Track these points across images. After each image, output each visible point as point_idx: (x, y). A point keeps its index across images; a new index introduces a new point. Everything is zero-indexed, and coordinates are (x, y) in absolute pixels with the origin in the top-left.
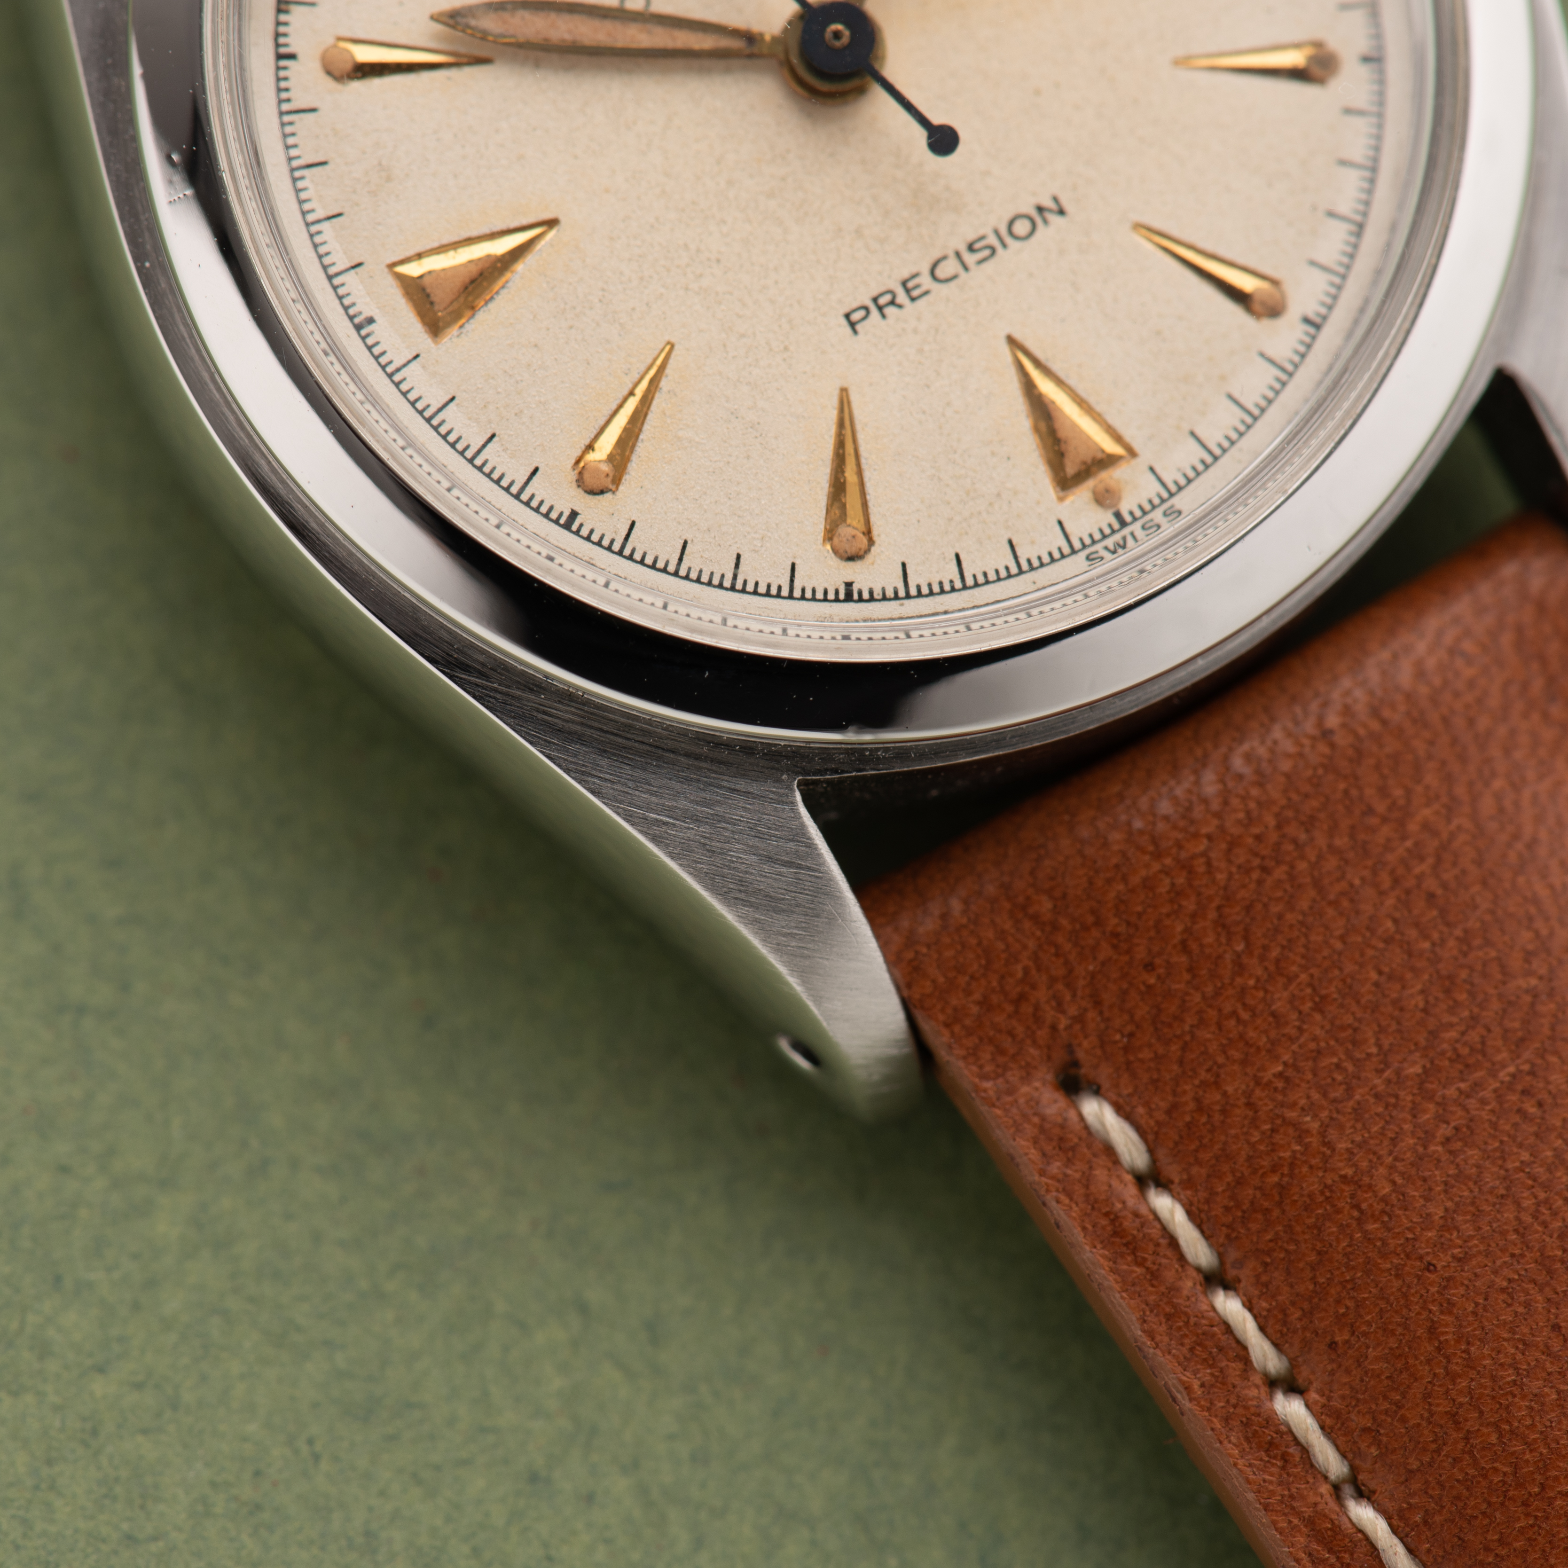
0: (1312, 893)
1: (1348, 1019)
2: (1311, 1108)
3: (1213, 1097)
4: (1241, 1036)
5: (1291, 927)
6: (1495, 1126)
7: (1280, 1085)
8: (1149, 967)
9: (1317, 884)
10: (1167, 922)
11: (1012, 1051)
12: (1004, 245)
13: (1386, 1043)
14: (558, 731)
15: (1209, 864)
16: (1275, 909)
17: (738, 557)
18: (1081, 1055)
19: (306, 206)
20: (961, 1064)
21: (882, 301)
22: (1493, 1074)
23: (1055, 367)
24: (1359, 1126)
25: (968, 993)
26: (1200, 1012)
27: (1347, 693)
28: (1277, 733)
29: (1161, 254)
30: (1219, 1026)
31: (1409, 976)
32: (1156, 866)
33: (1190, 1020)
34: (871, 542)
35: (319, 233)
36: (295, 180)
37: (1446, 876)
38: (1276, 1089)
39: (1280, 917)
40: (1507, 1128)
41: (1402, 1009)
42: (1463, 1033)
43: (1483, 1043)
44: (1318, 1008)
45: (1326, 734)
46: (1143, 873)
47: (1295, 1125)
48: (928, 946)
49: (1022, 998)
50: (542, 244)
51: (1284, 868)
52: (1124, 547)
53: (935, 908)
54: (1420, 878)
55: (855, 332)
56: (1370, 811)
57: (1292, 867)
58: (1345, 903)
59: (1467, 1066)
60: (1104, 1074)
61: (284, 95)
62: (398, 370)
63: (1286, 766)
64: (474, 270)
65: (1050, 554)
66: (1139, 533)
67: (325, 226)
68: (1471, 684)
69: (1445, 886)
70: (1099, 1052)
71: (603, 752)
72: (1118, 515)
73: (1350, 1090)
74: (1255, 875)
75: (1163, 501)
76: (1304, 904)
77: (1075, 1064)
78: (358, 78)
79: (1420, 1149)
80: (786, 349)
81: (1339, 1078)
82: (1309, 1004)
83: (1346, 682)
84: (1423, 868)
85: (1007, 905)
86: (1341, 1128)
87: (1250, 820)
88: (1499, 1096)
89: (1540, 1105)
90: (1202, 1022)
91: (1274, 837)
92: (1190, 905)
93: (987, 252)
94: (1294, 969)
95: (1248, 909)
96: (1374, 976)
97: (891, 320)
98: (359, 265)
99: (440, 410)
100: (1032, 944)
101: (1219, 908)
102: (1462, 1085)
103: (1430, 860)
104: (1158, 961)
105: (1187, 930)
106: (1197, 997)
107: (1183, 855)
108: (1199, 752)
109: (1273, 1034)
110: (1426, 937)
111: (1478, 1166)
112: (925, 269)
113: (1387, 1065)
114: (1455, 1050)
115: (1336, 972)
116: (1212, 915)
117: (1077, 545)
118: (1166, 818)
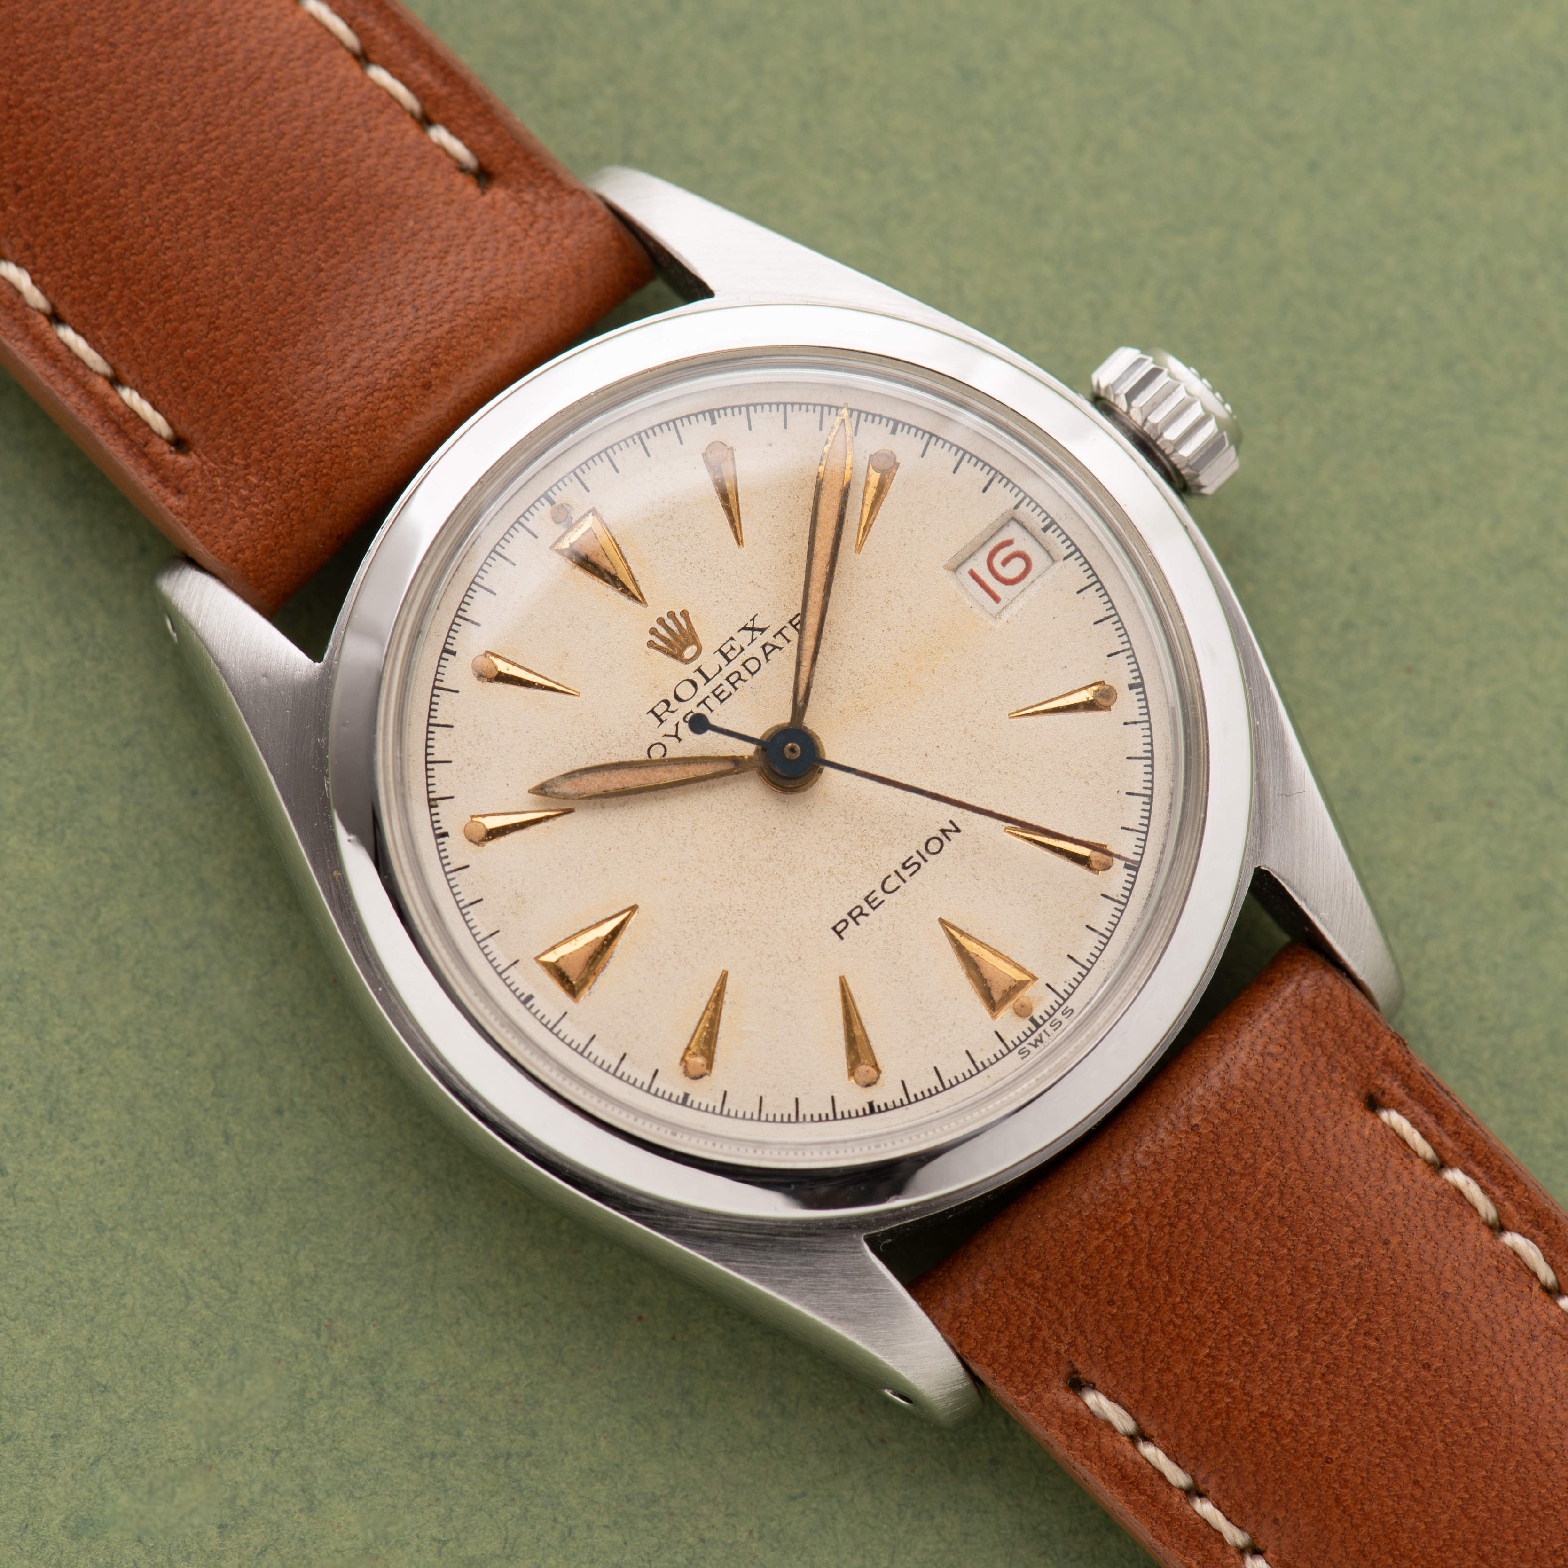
0: (1206, 1234)
1: (1245, 1310)
2: (1233, 1373)
3: (1168, 1377)
4: (1178, 1335)
5: (1196, 1258)
6: (1351, 1360)
7: (1209, 1361)
8: (1111, 1303)
9: (1207, 1227)
10: (1117, 1272)
11: (1034, 1372)
12: (926, 861)
13: (1271, 1320)
14: (704, 1238)
15: (1135, 1228)
16: (1183, 1249)
17: (797, 1100)
18: (1078, 1366)
19: (475, 931)
20: (1003, 1388)
21: (854, 914)
22: (1344, 1326)
23: (973, 934)
24: (1265, 1378)
25: (999, 1341)
26: (1149, 1325)
27: (1201, 1098)
28: (1162, 1134)
29: (1026, 843)
30: (1163, 1331)
31: (1278, 1273)
32: (1103, 1237)
33: (1144, 1331)
34: (879, 1071)
35: (486, 946)
36: (463, 915)
37: (1288, 1204)
38: (1207, 1365)
39: (1188, 1253)
40: (1360, 1359)
41: (1277, 1297)
42: (1319, 1304)
43: (1333, 1307)
44: (1223, 1307)
45: (1194, 1128)
46: (1095, 1243)
47: (1224, 1385)
48: (967, 1317)
49: (1034, 1337)
50: (630, 923)
51: (1185, 1221)
52: (1041, 1041)
53: (966, 1292)
54: (1272, 1208)
55: (842, 938)
56: (1232, 1172)
57: (1189, 1220)
58: (1228, 1236)
59: (1326, 1324)
60: (1095, 1375)
61: (445, 861)
62: (555, 1025)
63: (1172, 1154)
64: (590, 951)
65: (995, 1056)
66: (1050, 1030)
67: (489, 942)
68: (1280, 1073)
69: (1288, 1210)
70: (1089, 1362)
71: (736, 1245)
72: (1033, 1020)
73: (1255, 1356)
74: (1166, 1230)
75: (1060, 1005)
76: (1202, 1242)
77: (1076, 1372)
78: (490, 840)
79: (1307, 1385)
80: (800, 958)
81: (1247, 1349)
82: (1218, 1306)
83: (1200, 1091)
84: (1274, 1201)
85: (1013, 1281)
86: (1254, 1381)
87: (1157, 1195)
88: (1351, 1341)
89: (1377, 1339)
90: (1151, 1332)
91: (1174, 1202)
92: (1129, 1258)
93: (916, 867)
94: (1204, 1285)
95: (1167, 1252)
96: (1255, 1278)
97: (862, 925)
98: (516, 962)
99: (587, 1046)
100: (1033, 1302)
101: (1147, 1256)
102: (1325, 1338)
103: (1277, 1195)
104: (1115, 1298)
105: (1129, 1275)
106: (1146, 1316)
107: (1118, 1227)
108: (1115, 1157)
109: (1198, 1330)
110: (1284, 1246)
111: (1346, 1388)
112: (879, 888)
113: (1275, 1335)
114: (1316, 1315)
115: (1231, 1281)
116: (1144, 1261)
117: (1011, 1046)
118: (1104, 1205)
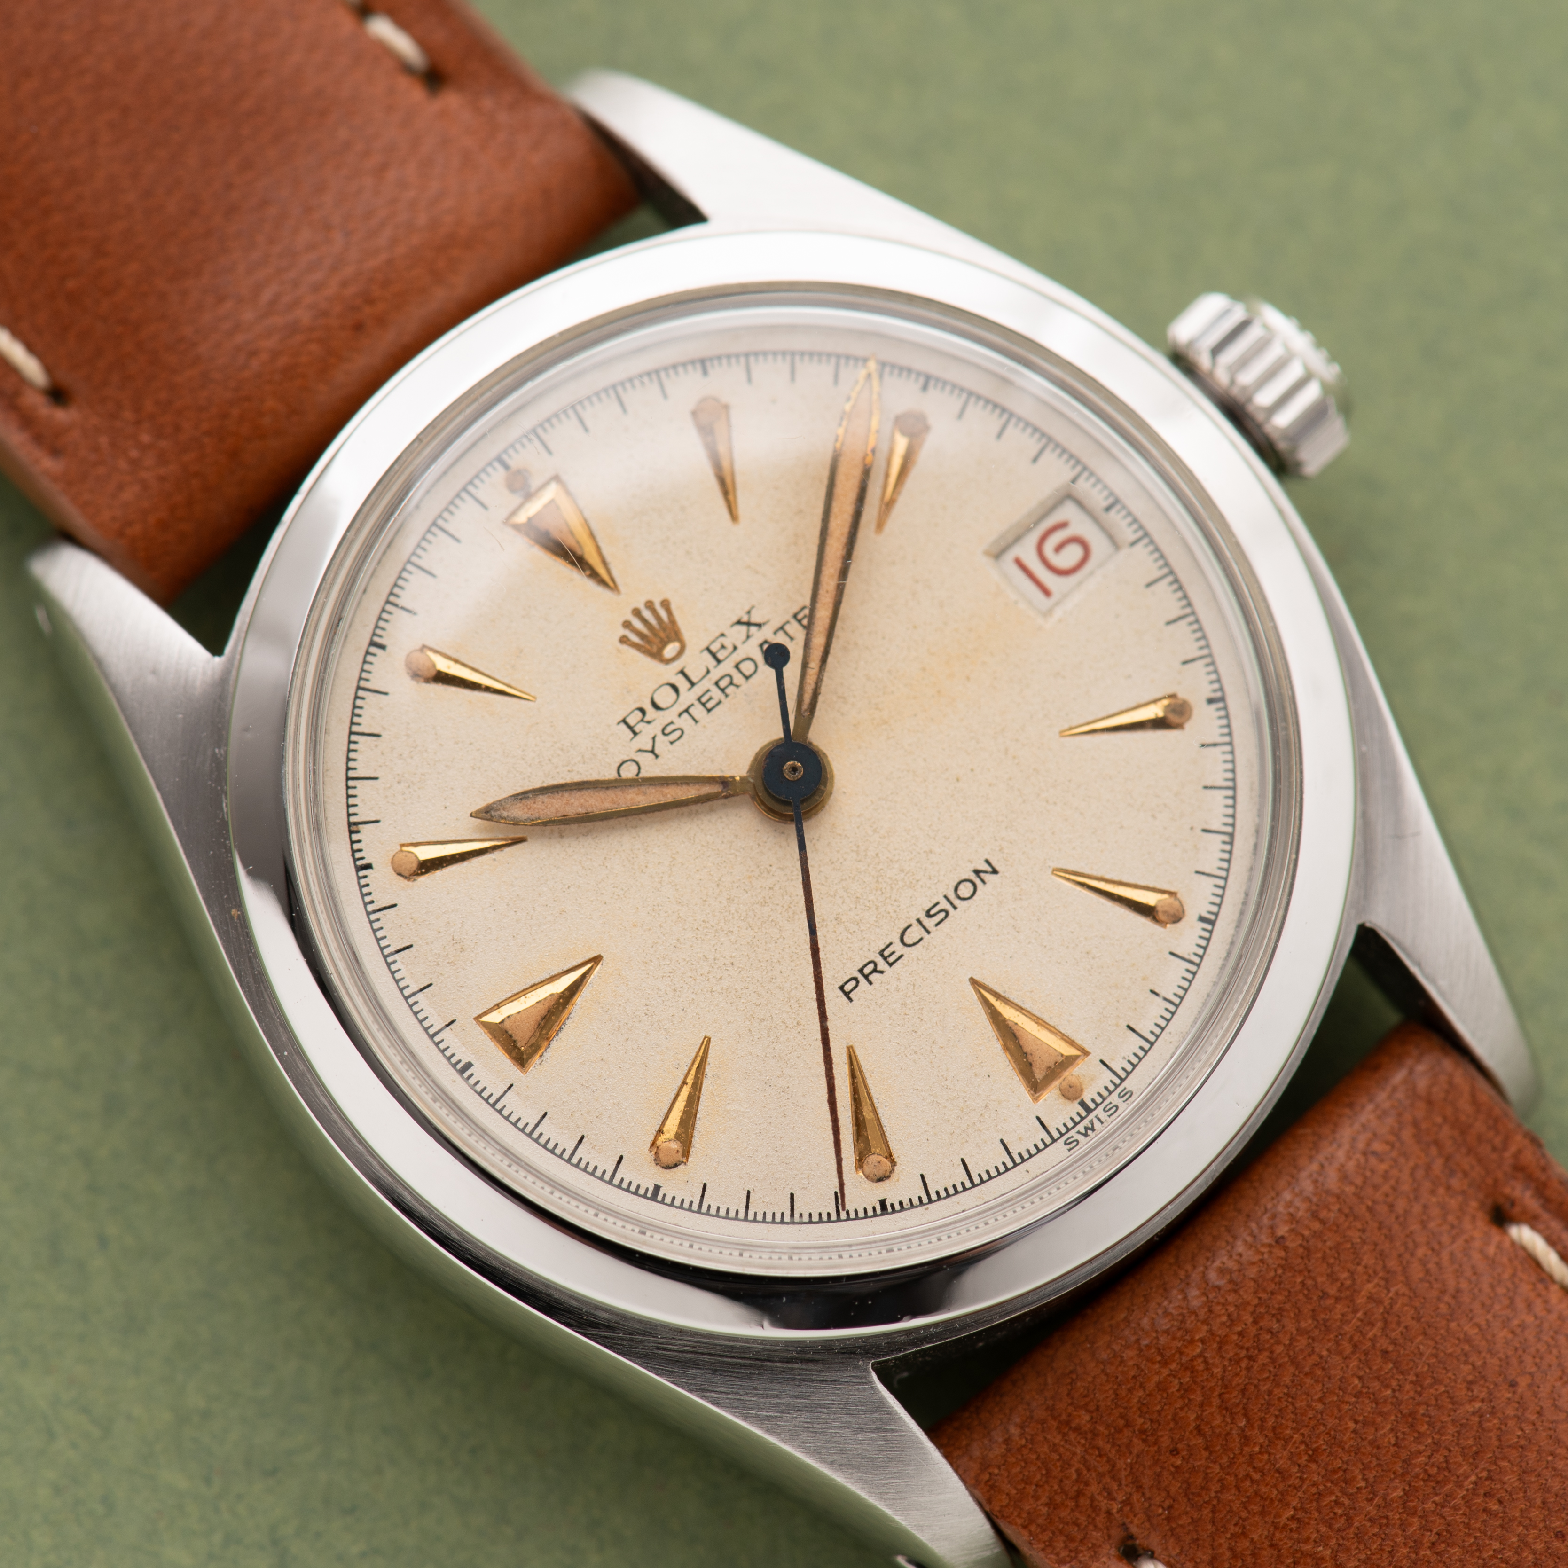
0: (1292, 1369)
1: (1338, 1464)
2: (1322, 1540)
3: (1243, 1545)
4: (1256, 1493)
5: (1279, 1399)
6: (1468, 1526)
7: (1294, 1525)
8: (1175, 1452)
9: (1293, 1361)
10: (1182, 1414)
11: (1079, 1537)
12: (955, 908)
13: (1371, 1476)
14: (677, 1362)
15: (1206, 1362)
16: (1264, 1388)
17: (792, 1195)
18: (1134, 1530)
19: (402, 984)
20: (1042, 1555)
21: (867, 971)
22: (1460, 1486)
23: (1012, 997)
24: (1362, 1547)
25: (1036, 1498)
26: (1220, 1480)
27: (1289, 1204)
28: (1240, 1247)
29: (1079, 889)
30: (1238, 1488)
31: (1379, 1419)
32: (1165, 1372)
33: (1215, 1487)
34: (893, 1163)
35: (416, 1003)
36: (389, 965)
37: (1393, 1335)
38: (1291, 1530)
39: (1270, 1393)
40: (1478, 1525)
41: (1378, 1448)
42: (1430, 1457)
43: (1447, 1462)
44: (1312, 1459)
45: (1279, 1241)
46: (1156, 1379)
47: (1312, 1555)
48: (999, 1467)
49: (1079, 1494)
50: (592, 978)
51: (1266, 1354)
52: (1093, 1129)
53: (998, 1436)
54: (1373, 1340)
55: (851, 1000)
56: (1325, 1295)
57: (1272, 1352)
58: (1319, 1372)
59: (1438, 1482)
60: (1154, 1541)
61: (368, 899)
62: (498, 1100)
63: (1252, 1272)
64: (543, 1010)
65: (1036, 1146)
66: (1103, 1116)
67: (419, 997)
68: (1386, 1176)
69: (1394, 1342)
70: (1147, 1525)
71: (715, 1371)
72: (1083, 1104)
73: (1349, 1520)
74: (1244, 1364)
75: (1117, 1086)
76: (1287, 1380)
77: (1131, 1537)
78: (422, 874)
79: (1413, 1556)
80: (798, 1024)
81: (1340, 1511)
82: (1306, 1458)
83: (1287, 1196)
84: (1375, 1331)
85: (1055, 1424)
86: (1348, 1550)
87: (1232, 1322)
88: (1468, 1502)
89: (1500, 1502)
90: (1224, 1488)
91: (1253, 1330)
92: (1197, 1397)
93: (943, 915)
94: (1288, 1432)
95: (1243, 1391)
96: (1352, 1425)
97: (876, 984)
98: (453, 1022)
99: (537, 1125)
100: (1079, 1450)
101: (1220, 1395)
102: (1436, 1499)
103: (1379, 1324)
104: (1180, 1446)
105: (1197, 1418)
106: (1217, 1469)
107: (1184, 1359)
108: (1182, 1274)
109: (1281, 1487)
110: (1387, 1386)
111: (1461, 1561)
112: (897, 940)
113: (1375, 1494)
114: (1426, 1471)
115: (1322, 1428)
116: (1216, 1402)
117: (1056, 1135)
118: (1167, 1332)
